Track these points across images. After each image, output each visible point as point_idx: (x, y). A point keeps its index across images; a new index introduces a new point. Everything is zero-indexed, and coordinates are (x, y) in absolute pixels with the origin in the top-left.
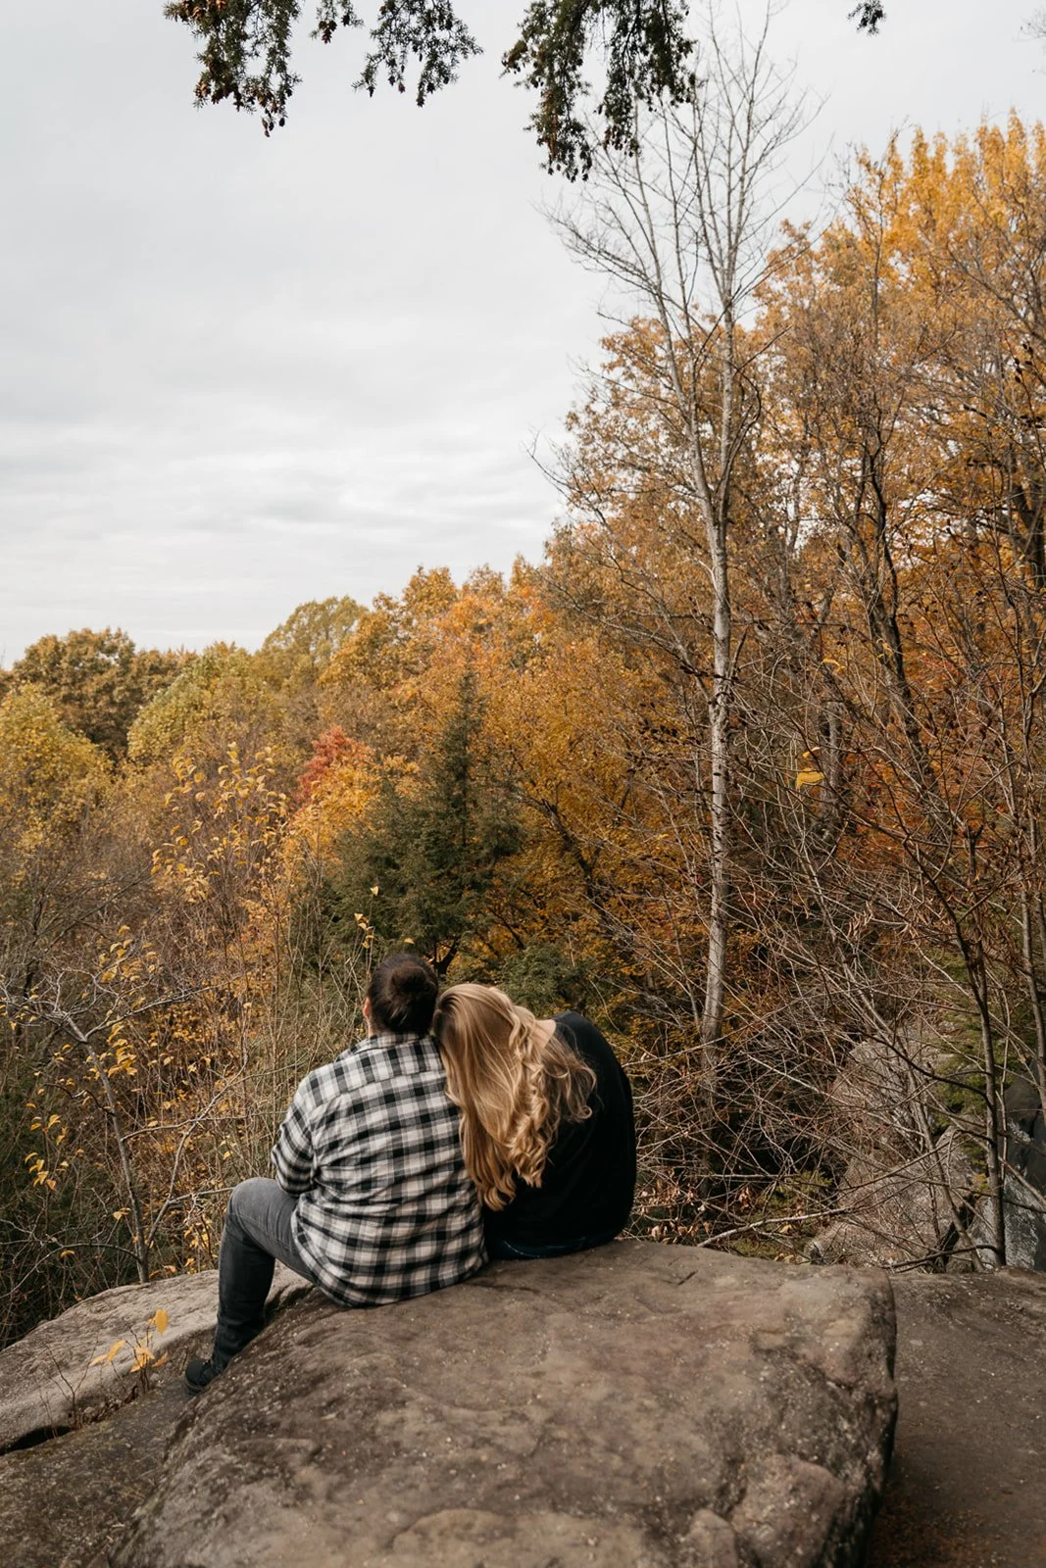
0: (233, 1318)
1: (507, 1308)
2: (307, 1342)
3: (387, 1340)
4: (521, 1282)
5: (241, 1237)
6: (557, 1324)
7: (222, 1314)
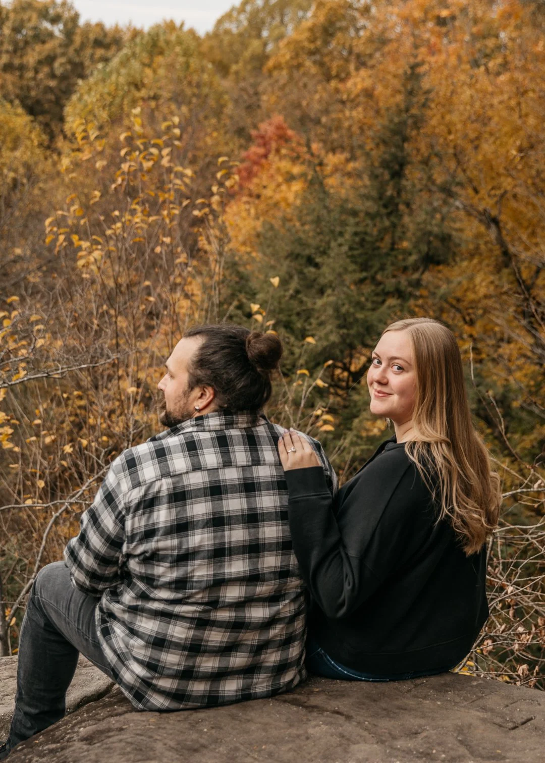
0: (30, 705)
1: (311, 731)
2: (89, 739)
3: (171, 749)
4: (335, 704)
5: (42, 622)
6: (360, 756)
7: (19, 700)
